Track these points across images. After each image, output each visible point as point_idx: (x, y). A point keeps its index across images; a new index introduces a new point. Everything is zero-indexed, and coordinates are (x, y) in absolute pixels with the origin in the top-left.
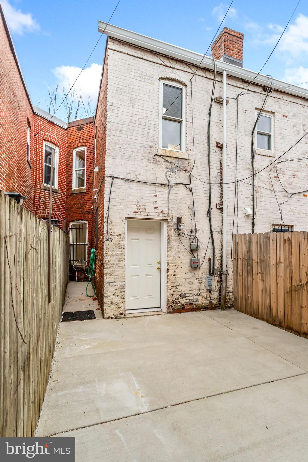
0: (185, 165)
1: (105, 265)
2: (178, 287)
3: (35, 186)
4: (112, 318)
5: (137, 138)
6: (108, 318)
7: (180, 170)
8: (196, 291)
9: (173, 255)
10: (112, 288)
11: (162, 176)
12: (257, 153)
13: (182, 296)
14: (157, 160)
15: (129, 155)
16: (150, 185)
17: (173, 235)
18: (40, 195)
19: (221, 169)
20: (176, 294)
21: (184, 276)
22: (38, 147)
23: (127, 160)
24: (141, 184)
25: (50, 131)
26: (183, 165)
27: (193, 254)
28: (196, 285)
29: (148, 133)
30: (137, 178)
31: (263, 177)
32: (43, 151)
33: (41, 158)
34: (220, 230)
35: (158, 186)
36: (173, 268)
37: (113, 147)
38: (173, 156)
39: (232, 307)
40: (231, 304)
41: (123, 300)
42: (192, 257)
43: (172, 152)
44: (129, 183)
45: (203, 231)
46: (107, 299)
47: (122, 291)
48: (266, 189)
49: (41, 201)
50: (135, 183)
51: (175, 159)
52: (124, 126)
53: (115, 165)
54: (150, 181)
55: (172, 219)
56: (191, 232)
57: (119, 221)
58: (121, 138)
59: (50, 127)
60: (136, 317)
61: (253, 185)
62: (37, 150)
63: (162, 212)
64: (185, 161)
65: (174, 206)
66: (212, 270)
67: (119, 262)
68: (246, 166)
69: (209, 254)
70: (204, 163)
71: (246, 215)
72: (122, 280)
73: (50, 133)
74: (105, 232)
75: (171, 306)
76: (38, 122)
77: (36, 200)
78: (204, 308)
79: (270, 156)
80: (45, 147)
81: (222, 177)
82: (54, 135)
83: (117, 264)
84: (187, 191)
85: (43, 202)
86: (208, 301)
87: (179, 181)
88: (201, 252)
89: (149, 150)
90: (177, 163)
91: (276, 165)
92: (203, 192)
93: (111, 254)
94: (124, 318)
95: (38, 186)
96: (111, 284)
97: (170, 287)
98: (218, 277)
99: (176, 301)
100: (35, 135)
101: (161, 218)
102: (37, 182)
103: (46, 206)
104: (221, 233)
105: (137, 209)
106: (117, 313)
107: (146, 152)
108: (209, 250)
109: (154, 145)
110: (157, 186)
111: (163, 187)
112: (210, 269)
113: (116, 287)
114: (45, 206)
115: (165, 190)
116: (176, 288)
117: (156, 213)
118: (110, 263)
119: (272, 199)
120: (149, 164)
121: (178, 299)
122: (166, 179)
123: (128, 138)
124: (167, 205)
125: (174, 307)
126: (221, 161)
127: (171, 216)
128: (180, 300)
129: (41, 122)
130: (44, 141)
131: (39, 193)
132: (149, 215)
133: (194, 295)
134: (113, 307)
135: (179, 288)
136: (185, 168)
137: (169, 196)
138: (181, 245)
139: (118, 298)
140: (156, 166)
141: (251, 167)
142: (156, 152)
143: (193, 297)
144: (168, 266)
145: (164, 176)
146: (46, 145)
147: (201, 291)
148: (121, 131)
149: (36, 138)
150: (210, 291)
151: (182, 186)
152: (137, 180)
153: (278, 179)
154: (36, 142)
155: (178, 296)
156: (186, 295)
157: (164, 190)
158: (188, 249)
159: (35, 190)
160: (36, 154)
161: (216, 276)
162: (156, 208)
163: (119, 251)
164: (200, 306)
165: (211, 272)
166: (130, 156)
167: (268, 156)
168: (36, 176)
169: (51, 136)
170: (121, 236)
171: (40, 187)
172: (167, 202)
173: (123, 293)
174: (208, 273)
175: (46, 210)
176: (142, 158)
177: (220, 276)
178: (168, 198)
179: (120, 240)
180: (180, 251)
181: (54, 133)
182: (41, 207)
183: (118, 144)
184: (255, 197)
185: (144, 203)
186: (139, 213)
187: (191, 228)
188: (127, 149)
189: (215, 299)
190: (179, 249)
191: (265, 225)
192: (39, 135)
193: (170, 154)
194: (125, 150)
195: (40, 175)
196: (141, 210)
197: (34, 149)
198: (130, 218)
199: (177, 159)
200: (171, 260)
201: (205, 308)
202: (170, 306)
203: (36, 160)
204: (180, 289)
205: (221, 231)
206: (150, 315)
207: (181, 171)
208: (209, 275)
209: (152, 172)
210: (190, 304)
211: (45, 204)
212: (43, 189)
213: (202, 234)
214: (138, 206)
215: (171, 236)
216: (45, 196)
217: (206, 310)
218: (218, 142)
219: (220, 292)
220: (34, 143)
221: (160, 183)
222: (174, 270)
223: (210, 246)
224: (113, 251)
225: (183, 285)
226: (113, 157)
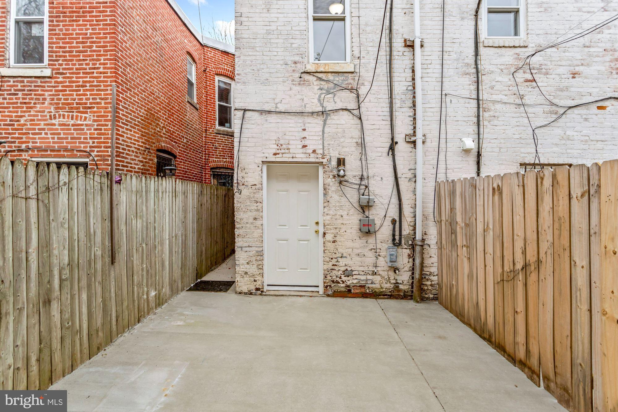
0: (350, 81)
1: (236, 224)
2: (340, 259)
3: (206, 130)
4: (245, 294)
5: (276, 54)
6: (240, 293)
7: (342, 90)
8: (370, 267)
9: (331, 212)
10: (245, 254)
11: (313, 101)
12: (486, 45)
13: (348, 273)
14: (306, 79)
15: (265, 78)
16: (296, 116)
17: (331, 184)
18: (212, 140)
19: (413, 79)
20: (337, 270)
21: (350, 244)
22: (209, 83)
23: (263, 84)
24: (283, 115)
25: (223, 63)
26: (346, 82)
27: (364, 212)
28: (370, 259)
29: (292, 44)
30: (276, 107)
31: (500, 83)
32: (215, 88)
33: (213, 96)
34: (412, 176)
35: (308, 116)
36: (332, 231)
37: (245, 71)
38: (330, 70)
39: (435, 299)
40: (436, 295)
41: (261, 271)
42: (363, 217)
43: (328, 65)
44: (267, 115)
45: (382, 178)
46: (238, 268)
47: (258, 258)
48: (505, 103)
49: (215, 148)
50: (275, 115)
51: (333, 74)
52: (257, 41)
53: (247, 94)
54: (296, 111)
55: (330, 161)
56: (362, 179)
57: (253, 167)
58: (254, 58)
59: (222, 58)
60: (277, 296)
61: (478, 99)
62: (207, 88)
63: (314, 151)
64: (350, 75)
65: (332, 143)
66: (397, 237)
67: (254, 221)
68: (464, 69)
69: (393, 213)
70: (383, 75)
71: (463, 150)
72: (259, 244)
73: (224, 65)
74: (235, 181)
75: (330, 286)
76: (208, 54)
77: (208, 147)
78: (384, 295)
79: (514, 47)
80: (219, 83)
81: (415, 93)
82: (229, 66)
83: (252, 223)
84: (353, 119)
85: (216, 148)
86: (392, 286)
87: (340, 105)
88: (379, 209)
89: (293, 67)
90: (337, 79)
91: (528, 61)
92: (381, 118)
93: (244, 210)
94: (261, 294)
95: (209, 130)
96: (244, 249)
97: (328, 259)
98: (410, 249)
99: (338, 279)
100: (204, 71)
101: (313, 160)
102: (209, 125)
103: (221, 153)
104: (414, 180)
105: (278, 150)
106: (252, 288)
107: (289, 70)
108: (392, 206)
109: (301, 58)
110: (305, 116)
111: (315, 117)
112: (394, 235)
113: (251, 254)
114: (219, 153)
115: (319, 121)
116: (337, 261)
117: (305, 153)
118: (243, 221)
119: (520, 119)
120: (293, 87)
121: (341, 276)
122: (319, 104)
123: (263, 55)
124: (321, 142)
125: (335, 289)
126: (413, 67)
127: (328, 157)
128: (344, 278)
129: (211, 54)
130: (216, 76)
131: (211, 138)
132: (296, 157)
133: (366, 274)
134: (246, 278)
135: (342, 262)
136: (350, 86)
137: (324, 128)
138: (344, 199)
139: (253, 268)
140: (303, 89)
141: (474, 71)
142: (304, 69)
143: (365, 276)
144: (324, 228)
145: (316, 101)
146: (219, 81)
147: (379, 269)
148: (253, 48)
149: (206, 73)
150: (395, 270)
151: (346, 113)
152: (278, 110)
153: (534, 83)
154: (206, 78)
155: (341, 272)
156: (354, 273)
157: (316, 121)
158: (356, 205)
159: (206, 135)
160: (207, 92)
161: (406, 247)
162: (304, 146)
163: (254, 206)
164: (377, 291)
165: (397, 241)
166: (268, 79)
167: (511, 47)
168: (207, 118)
169: (224, 69)
170: (257, 187)
171: (213, 131)
172: (322, 138)
173: (260, 262)
174: (390, 241)
175: (220, 158)
176: (283, 80)
177: (413, 247)
178: (323, 131)
179: (255, 191)
180: (343, 207)
181: (228, 65)
182: (214, 155)
183: (251, 66)
184: (481, 118)
185: (288, 141)
186: (280, 155)
187: (361, 174)
188: (263, 71)
189: (405, 282)
190: (342, 205)
191: (504, 164)
192: (209, 70)
193: (324, 68)
194: (260, 71)
195: (211, 117)
196: (283, 151)
197: (204, 87)
198: (269, 162)
199: (337, 75)
200: (329, 220)
201: (386, 295)
202: (327, 286)
203: (206, 99)
204: (344, 263)
205: (415, 177)
206: (297, 296)
207: (344, 91)
208: (393, 245)
209: (299, 97)
210: (360, 286)
211: (219, 151)
212: (216, 133)
213: (381, 182)
214: (279, 145)
215: (329, 186)
216: (219, 141)
217: (387, 298)
218: (406, 37)
219: (413, 274)
220: (204, 80)
221: (311, 111)
222: (333, 235)
223: (395, 200)
224: (246, 206)
225: (348, 256)
226: (244, 83)
